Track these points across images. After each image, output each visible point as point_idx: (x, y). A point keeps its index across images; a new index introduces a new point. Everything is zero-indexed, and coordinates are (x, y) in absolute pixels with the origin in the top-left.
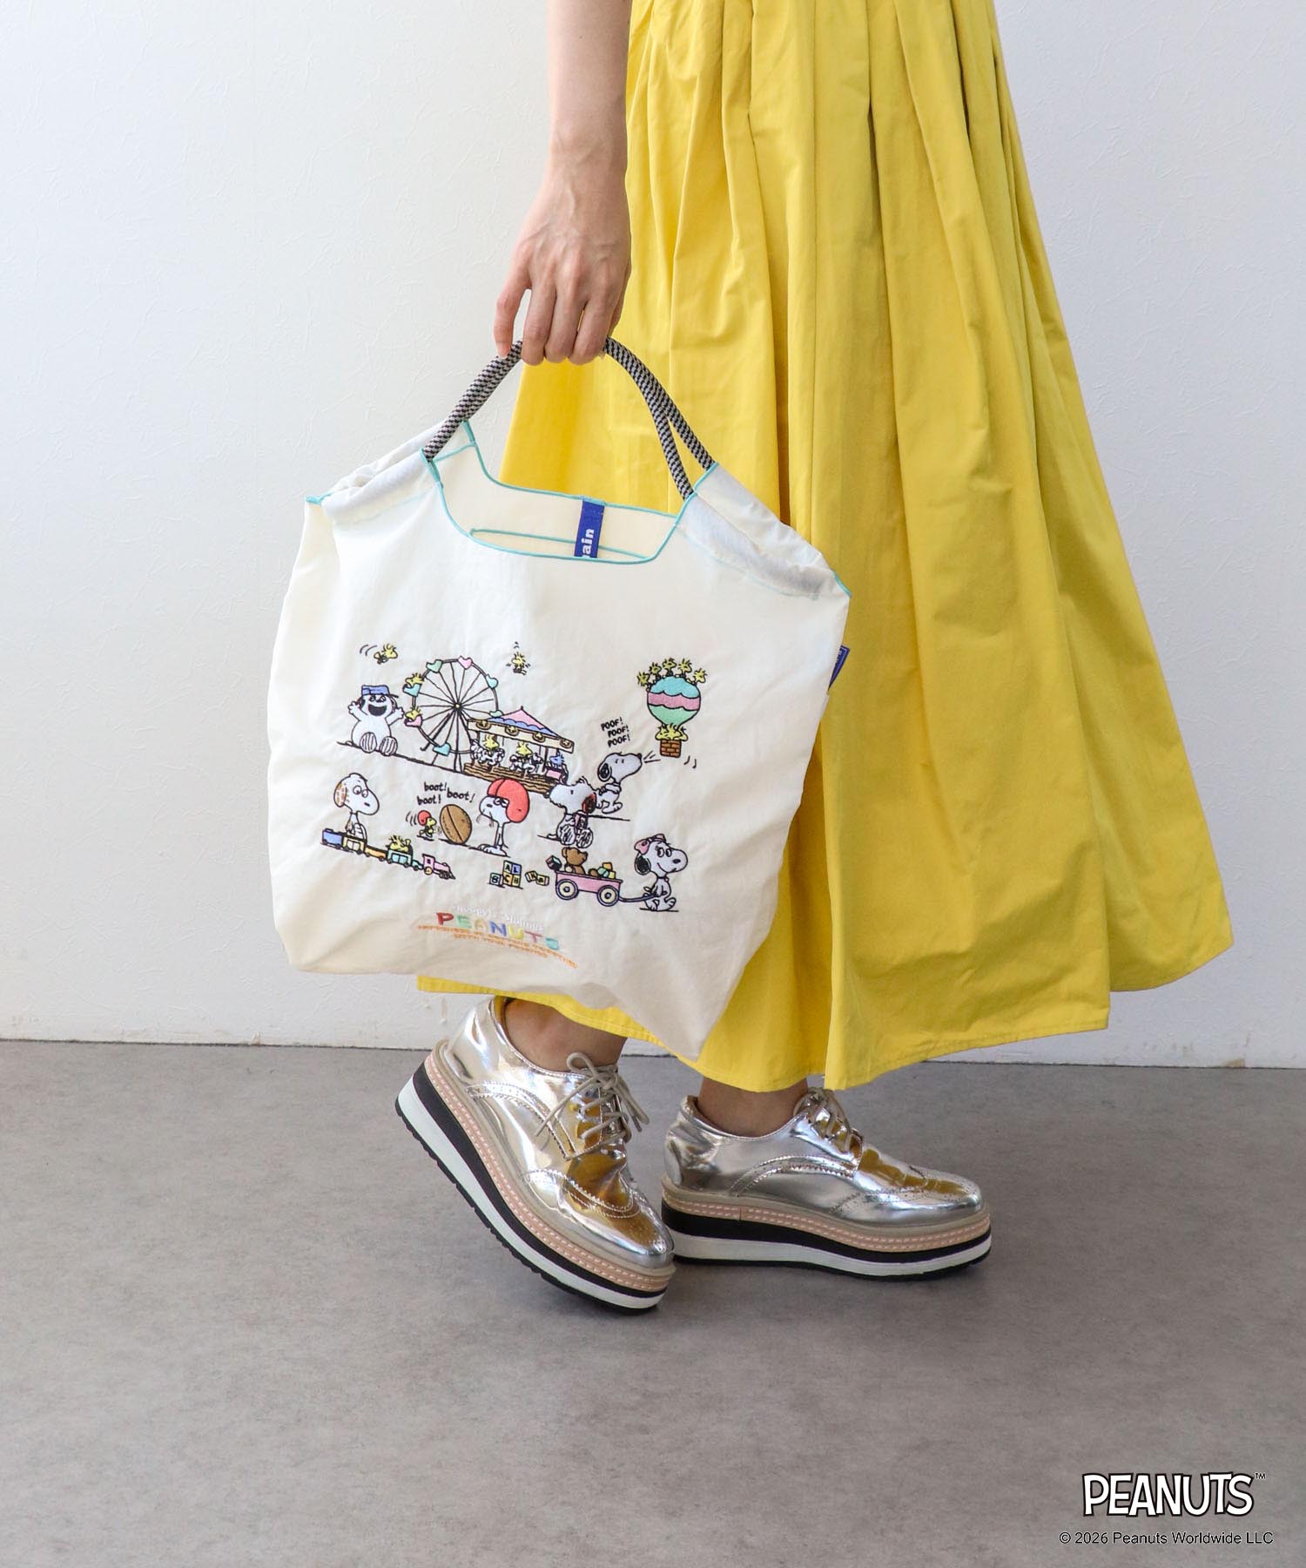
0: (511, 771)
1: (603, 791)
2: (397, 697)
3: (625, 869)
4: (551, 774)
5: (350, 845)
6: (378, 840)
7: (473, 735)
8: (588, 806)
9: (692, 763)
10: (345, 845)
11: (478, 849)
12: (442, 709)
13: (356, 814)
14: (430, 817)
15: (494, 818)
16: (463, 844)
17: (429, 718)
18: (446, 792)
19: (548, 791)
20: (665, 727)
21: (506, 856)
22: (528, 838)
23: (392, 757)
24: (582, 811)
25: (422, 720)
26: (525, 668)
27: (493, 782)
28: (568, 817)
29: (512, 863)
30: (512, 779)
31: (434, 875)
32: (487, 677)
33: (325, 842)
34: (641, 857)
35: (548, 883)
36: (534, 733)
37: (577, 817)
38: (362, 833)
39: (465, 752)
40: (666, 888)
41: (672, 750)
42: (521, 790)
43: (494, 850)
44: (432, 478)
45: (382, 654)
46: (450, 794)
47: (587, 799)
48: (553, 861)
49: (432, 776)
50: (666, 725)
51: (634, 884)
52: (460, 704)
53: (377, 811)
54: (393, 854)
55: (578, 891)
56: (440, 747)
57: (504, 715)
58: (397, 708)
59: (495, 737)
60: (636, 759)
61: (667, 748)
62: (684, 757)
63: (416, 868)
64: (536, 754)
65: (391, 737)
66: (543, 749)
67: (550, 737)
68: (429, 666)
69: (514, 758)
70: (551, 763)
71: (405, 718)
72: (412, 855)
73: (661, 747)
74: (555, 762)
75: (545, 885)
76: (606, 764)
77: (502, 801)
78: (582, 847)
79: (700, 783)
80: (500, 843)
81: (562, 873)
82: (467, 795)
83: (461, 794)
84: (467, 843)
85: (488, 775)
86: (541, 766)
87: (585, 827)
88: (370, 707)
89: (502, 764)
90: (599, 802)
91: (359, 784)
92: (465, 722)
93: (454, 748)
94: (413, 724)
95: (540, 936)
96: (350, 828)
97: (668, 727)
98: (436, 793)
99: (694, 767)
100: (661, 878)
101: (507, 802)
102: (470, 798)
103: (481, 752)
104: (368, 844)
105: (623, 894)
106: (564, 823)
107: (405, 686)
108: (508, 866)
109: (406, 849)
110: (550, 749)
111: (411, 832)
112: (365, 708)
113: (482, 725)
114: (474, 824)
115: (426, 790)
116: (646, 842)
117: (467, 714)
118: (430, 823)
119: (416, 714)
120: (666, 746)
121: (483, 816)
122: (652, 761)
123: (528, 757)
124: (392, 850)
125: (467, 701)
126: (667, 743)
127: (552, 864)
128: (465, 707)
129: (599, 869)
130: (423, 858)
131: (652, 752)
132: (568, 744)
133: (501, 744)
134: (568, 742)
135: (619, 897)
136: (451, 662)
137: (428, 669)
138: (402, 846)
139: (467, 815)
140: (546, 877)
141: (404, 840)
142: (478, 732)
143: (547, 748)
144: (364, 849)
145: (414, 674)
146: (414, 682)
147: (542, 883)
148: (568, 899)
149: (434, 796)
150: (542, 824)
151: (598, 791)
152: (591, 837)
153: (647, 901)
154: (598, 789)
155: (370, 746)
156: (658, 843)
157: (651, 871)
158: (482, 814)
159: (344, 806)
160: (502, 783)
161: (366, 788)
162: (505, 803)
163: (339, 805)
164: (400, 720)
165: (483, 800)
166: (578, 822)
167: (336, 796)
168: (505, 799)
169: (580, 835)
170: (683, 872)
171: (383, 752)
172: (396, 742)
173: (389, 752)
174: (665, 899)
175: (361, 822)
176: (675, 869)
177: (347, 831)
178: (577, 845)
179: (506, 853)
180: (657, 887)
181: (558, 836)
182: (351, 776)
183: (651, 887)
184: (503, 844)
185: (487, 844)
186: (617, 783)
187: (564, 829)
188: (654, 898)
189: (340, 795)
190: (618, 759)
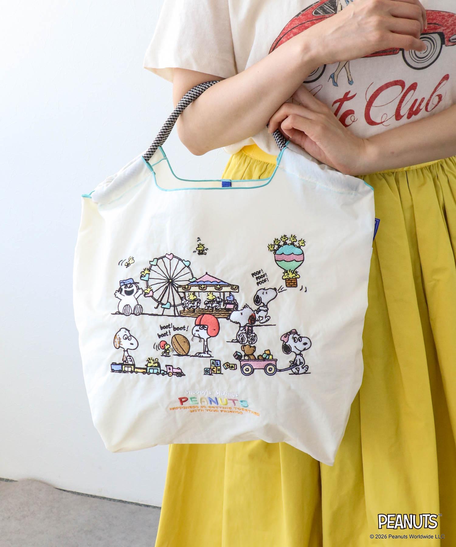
0: (206, 310)
1: (258, 311)
2: (138, 283)
3: (278, 352)
4: (228, 306)
5: (126, 369)
6: (141, 363)
7: (182, 295)
8: (251, 321)
9: (304, 289)
10: (123, 369)
12: (162, 284)
13: (127, 351)
14: (166, 343)
15: (201, 337)
16: (187, 355)
17: (157, 290)
18: (173, 328)
19: (228, 316)
20: (287, 272)
21: (211, 357)
22: (221, 344)
23: (141, 315)
24: (249, 324)
25: (153, 293)
26: (205, 251)
27: (197, 317)
28: (242, 329)
29: (215, 360)
30: (207, 314)
31: (173, 375)
32: (184, 261)
33: (113, 371)
34: (285, 344)
35: (236, 368)
36: (215, 286)
37: (247, 328)
38: (131, 361)
39: (179, 305)
40: (302, 360)
41: (292, 284)
42: (213, 318)
43: (204, 355)
45: (128, 263)
46: (175, 329)
47: (250, 317)
48: (237, 354)
49: (164, 321)
50: (287, 271)
51: (284, 360)
52: (172, 279)
53: (137, 347)
54: (150, 369)
55: (254, 369)
56: (165, 305)
58: (139, 289)
59: (194, 294)
60: (274, 291)
61: (289, 283)
62: (299, 287)
63: (163, 374)
64: (218, 297)
65: (138, 305)
66: (222, 294)
67: (225, 286)
68: (151, 263)
69: (206, 302)
70: (227, 300)
71: (144, 293)
72: (160, 367)
73: (286, 283)
74: (230, 299)
75: (235, 369)
76: (258, 296)
77: (204, 327)
78: (252, 344)
79: (311, 298)
80: (207, 350)
81: (243, 360)
82: (184, 327)
83: (181, 328)
84: (189, 354)
85: (194, 314)
86: (222, 303)
87: (252, 333)
88: (126, 292)
89: (200, 307)
90: (257, 318)
91: (125, 333)
92: (176, 288)
93: (172, 304)
94: (148, 295)
95: (237, 400)
96: (125, 359)
97: (288, 272)
98: (167, 330)
99: (306, 291)
100: (298, 355)
101: (207, 327)
102: (186, 329)
103: (188, 303)
104: (136, 366)
105: (279, 367)
106: (240, 332)
107: (141, 276)
108: (213, 362)
109: (156, 365)
110: (226, 293)
111: (157, 354)
112: (123, 293)
113: (186, 288)
114: (191, 343)
115: (162, 329)
116: (287, 335)
117: (176, 284)
118: (166, 347)
119: (150, 290)
120: (289, 282)
121: (195, 337)
122: (282, 291)
123: (214, 300)
124: (149, 367)
125: (175, 277)
126: (289, 280)
127: (237, 356)
128: (175, 280)
129: (263, 355)
130: (166, 368)
131: (281, 286)
132: (236, 287)
133: (198, 296)
134: (235, 286)
135: (277, 369)
136: (162, 258)
137: (151, 264)
138: (154, 363)
139: (186, 338)
140: (234, 365)
141: (154, 360)
142: (184, 293)
143: (224, 292)
144: (134, 370)
145: (144, 269)
146: (145, 273)
147: (233, 369)
148: (249, 375)
149: (167, 331)
150: (228, 334)
151: (256, 311)
152: (256, 337)
153: (293, 369)
154: (256, 310)
155: (128, 312)
156: (294, 335)
157: (292, 351)
158: (194, 336)
159: (120, 348)
160: (202, 317)
161: (130, 335)
162: (206, 327)
163: (117, 348)
164: (141, 295)
165: (193, 328)
166: (248, 330)
167: (115, 343)
168: (206, 325)
169: (249, 337)
170: (310, 349)
171: (135, 313)
172: (142, 307)
173: (139, 313)
174: (302, 367)
175: (130, 355)
176: (305, 348)
177: (124, 362)
178: (249, 343)
179: (211, 355)
180: (297, 360)
181: (237, 340)
182: (121, 330)
183: (293, 361)
184: (208, 350)
185: (200, 352)
186: (265, 306)
187: (241, 335)
188: (296, 367)
189: (117, 342)
190: (263, 292)
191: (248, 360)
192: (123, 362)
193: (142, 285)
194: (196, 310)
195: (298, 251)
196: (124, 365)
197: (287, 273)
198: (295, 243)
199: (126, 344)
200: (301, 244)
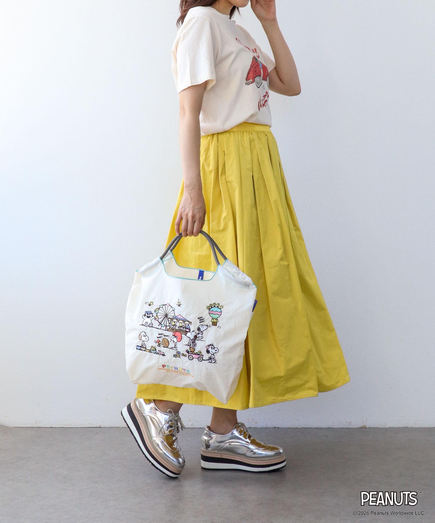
0: (178, 330)
1: (199, 334)
2: (153, 314)
3: (204, 352)
4: (187, 330)
5: (142, 349)
6: (148, 348)
7: (170, 322)
8: (195, 338)
11: (171, 348)
12: (163, 316)
13: (144, 341)
14: (160, 341)
15: (174, 341)
16: (167, 347)
17: (160, 318)
19: (186, 334)
20: (213, 319)
21: (177, 350)
22: (182, 345)
23: (152, 327)
25: (158, 319)
26: (180, 305)
28: (191, 340)
29: (178, 352)
30: (178, 332)
31: (161, 355)
32: (173, 308)
33: (137, 349)
34: (208, 349)
35: (186, 356)
36: (183, 320)
37: (193, 340)
38: (145, 346)
39: (168, 326)
40: (214, 357)
42: (180, 334)
43: (174, 349)
44: (162, 263)
45: (150, 304)
46: (164, 336)
47: (195, 336)
48: (187, 351)
49: (160, 331)
51: (206, 356)
53: (148, 340)
55: (193, 358)
56: (162, 325)
57: (176, 317)
58: (153, 316)
59: (174, 322)
60: (206, 326)
61: (214, 324)
62: (218, 326)
63: (157, 354)
65: (151, 323)
66: (185, 324)
67: (186, 321)
68: (160, 306)
69: (179, 327)
71: (155, 318)
72: (156, 351)
73: (212, 323)
74: (188, 327)
76: (199, 328)
78: (194, 347)
79: (222, 332)
80: (175, 347)
81: (189, 354)
82: (168, 336)
85: (173, 331)
86: (185, 328)
87: (195, 343)
88: (147, 316)
89: (176, 328)
90: (198, 337)
91: (144, 334)
92: (168, 319)
93: (165, 325)
94: (156, 320)
96: (142, 345)
98: (161, 335)
99: (220, 328)
100: (212, 355)
102: (169, 336)
103: (171, 326)
104: (147, 349)
105: (204, 359)
106: (190, 342)
107: (155, 311)
109: (155, 349)
111: (155, 345)
112: (146, 316)
113: (172, 319)
114: (170, 343)
116: (209, 346)
117: (169, 317)
118: (160, 343)
119: (157, 317)
121: (172, 341)
123: (182, 326)
124: (152, 350)
126: (214, 322)
128: (168, 315)
129: (198, 352)
130: (158, 351)
133: (176, 324)
134: (190, 322)
136: (165, 305)
139: (168, 340)
141: (154, 347)
142: (171, 321)
143: (186, 324)
145: (157, 308)
146: (157, 310)
148: (191, 360)
150: (185, 342)
151: (197, 334)
152: (196, 345)
153: (209, 360)
155: (147, 325)
156: (212, 346)
157: (210, 353)
159: (141, 340)
160: (176, 333)
161: (146, 335)
162: (176, 337)
164: (153, 319)
165: (172, 337)
169: (193, 344)
170: (217, 353)
171: (150, 326)
172: (153, 324)
174: (214, 360)
175: (145, 343)
176: (215, 353)
180: (212, 357)
181: (188, 345)
182: (142, 332)
183: (210, 357)
185: (173, 347)
186: (202, 332)
188: (211, 360)
189: (140, 337)
190: (202, 326)
191: (191, 354)
193: (155, 315)
194: (174, 329)
195: (219, 310)
198: (219, 307)
199: (143, 338)
200: (221, 308)
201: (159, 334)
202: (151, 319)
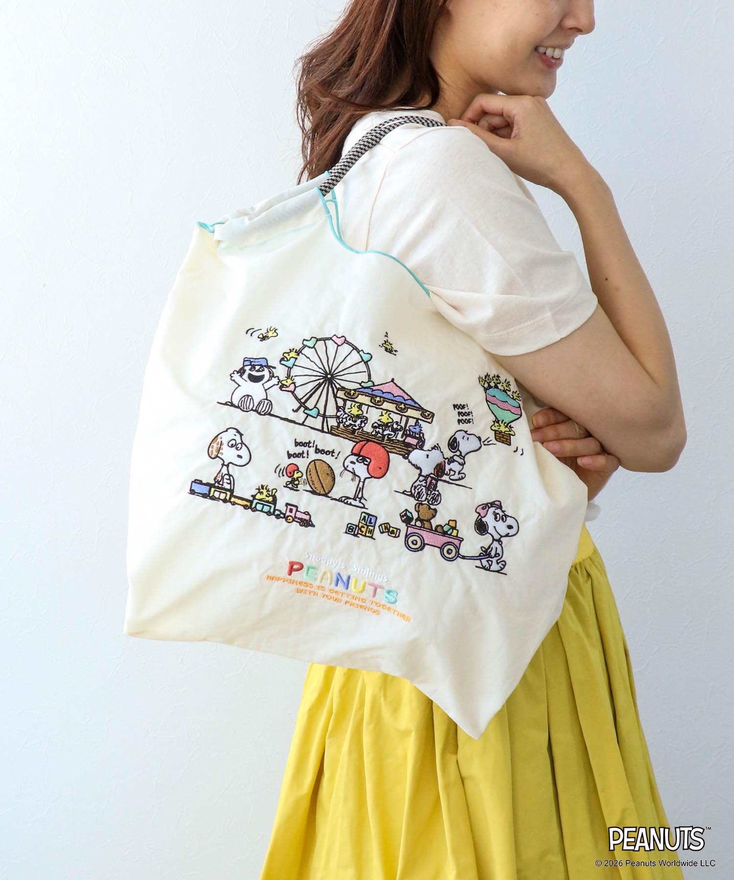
0: (373, 435)
1: (451, 460)
2: (275, 368)
3: (467, 530)
4: (409, 440)
5: (217, 494)
6: (245, 488)
7: (340, 403)
8: (438, 472)
9: (520, 451)
10: (211, 495)
11: (339, 500)
12: (314, 378)
13: (228, 466)
14: (298, 470)
15: (356, 473)
16: (326, 495)
17: (301, 385)
18: (314, 448)
19: (406, 454)
21: (364, 507)
22: (386, 492)
23: (267, 416)
24: (434, 474)
25: (296, 387)
26: (394, 352)
27: (357, 443)
28: (421, 478)
29: (369, 515)
30: (374, 442)
31: (294, 523)
32: (361, 353)
33: (192, 492)
34: (481, 519)
35: (399, 535)
36: (397, 403)
37: (429, 479)
38: (230, 484)
39: (331, 417)
40: (499, 551)
41: (504, 439)
42: (382, 451)
43: (353, 502)
45: (264, 335)
46: (318, 451)
47: (438, 465)
48: (406, 514)
49: (303, 434)
50: (499, 421)
51: (473, 543)
52: (332, 375)
53: (248, 463)
54: (257, 503)
55: (425, 544)
56: (310, 410)
57: (374, 385)
58: (273, 376)
59: (360, 407)
60: (477, 440)
61: (500, 437)
62: (513, 447)
63: (278, 517)
64: (397, 423)
65: (267, 399)
66: (404, 419)
67: (414, 407)
68: (305, 343)
69: (376, 424)
70: (410, 430)
71: (280, 384)
72: (275, 504)
73: (496, 435)
74: (414, 430)
75: (395, 537)
76: (455, 438)
77: (364, 459)
78: (432, 504)
80: (360, 496)
81: (412, 526)
82: (333, 452)
83: (328, 451)
84: (329, 495)
85: (353, 436)
86: (401, 433)
87: (435, 489)
88: (250, 375)
89: (365, 429)
90: (447, 470)
91: (234, 437)
92: (335, 390)
93: (322, 412)
94: (287, 389)
95: (381, 588)
96: (219, 479)
98: (305, 449)
100: (496, 540)
101: (369, 460)
102: (335, 455)
103: (346, 418)
104: (234, 494)
105: (462, 552)
106: (418, 483)
107: (282, 359)
108: (365, 517)
109: (271, 498)
110: (410, 419)
111: (277, 482)
112: (245, 376)
113: (349, 394)
114: (338, 478)
115: (296, 446)
116: (486, 506)
117: (338, 384)
118: (296, 476)
119: (291, 382)
120: (499, 435)
121: (346, 471)
122: (489, 445)
123: (389, 424)
124: (257, 499)
125: (338, 372)
126: (500, 434)
127: (405, 517)
128: (337, 377)
129: (445, 526)
130: (286, 507)
131: (489, 438)
132: (429, 415)
133: (365, 412)
134: (428, 413)
135: (459, 554)
136: (324, 340)
137: (304, 345)
138: (268, 495)
139: (332, 469)
140: (397, 529)
141: (270, 490)
142: (345, 401)
143: (408, 417)
144: (230, 498)
145: (290, 350)
146: (290, 356)
147: (394, 535)
148: (415, 551)
149: (303, 451)
150: (399, 481)
151: (447, 460)
152: (439, 498)
153: (482, 561)
154: (447, 458)
155: (248, 407)
156: (496, 509)
157: (489, 533)
158: (346, 469)
159: (217, 458)
160: (366, 444)
161: (240, 442)
162: (367, 461)
163: (213, 457)
164: (275, 386)
165: (347, 457)
166: (429, 484)
167: (210, 449)
168: (368, 458)
169: (430, 495)
170: (514, 537)
171: (259, 411)
172: (272, 405)
173: (265, 412)
174: (497, 561)
175: (230, 473)
176: (509, 534)
177: (216, 482)
178: (428, 502)
179: (364, 506)
180: (492, 548)
181: (412, 493)
182: (228, 430)
183: (486, 548)
184: (362, 496)
185: (348, 496)
186: (462, 456)
187: (418, 488)
188: (489, 559)
189: (215, 448)
190: (464, 437)
191: (420, 528)
192: (214, 482)
193: (281, 372)
194: (357, 431)
195: (513, 402)
196: (215, 487)
197: (499, 423)
198: (509, 393)
199: (229, 454)
201: (297, 444)
202: (267, 386)
